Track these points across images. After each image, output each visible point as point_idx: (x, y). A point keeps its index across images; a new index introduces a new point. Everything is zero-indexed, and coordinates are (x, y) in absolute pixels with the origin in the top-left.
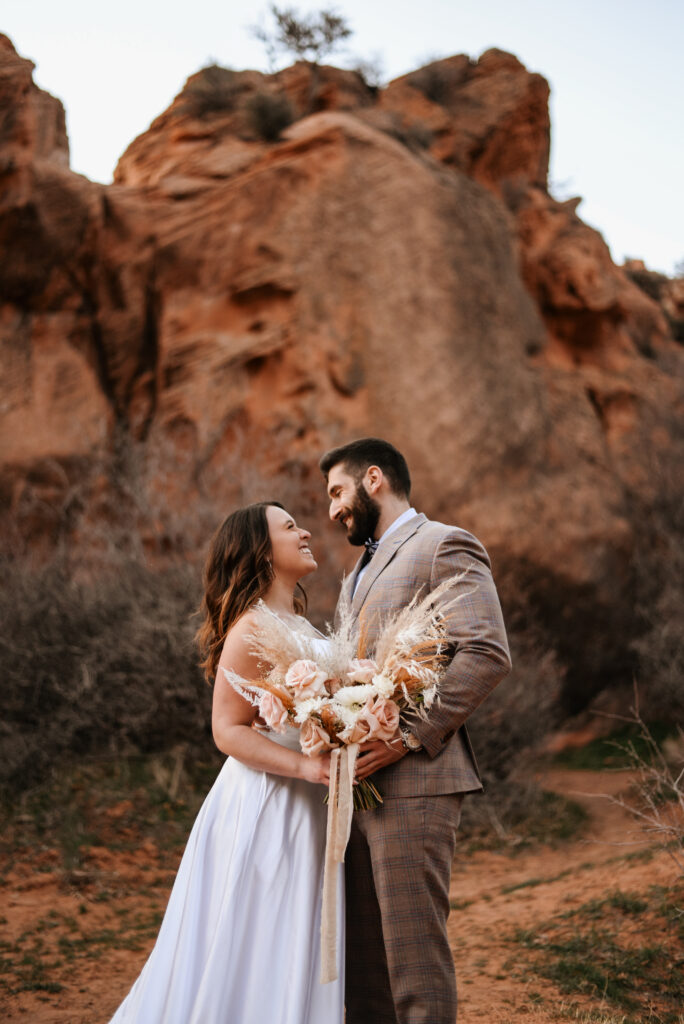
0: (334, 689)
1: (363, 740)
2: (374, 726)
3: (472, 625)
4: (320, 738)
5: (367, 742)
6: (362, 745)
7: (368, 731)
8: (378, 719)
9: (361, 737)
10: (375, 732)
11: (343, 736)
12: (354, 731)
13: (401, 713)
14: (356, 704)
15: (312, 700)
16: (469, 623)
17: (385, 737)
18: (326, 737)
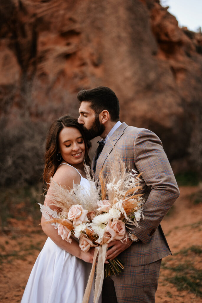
0: (92, 217)
1: (108, 242)
2: (113, 234)
3: (157, 177)
4: (88, 244)
5: (111, 242)
6: (108, 244)
7: (111, 237)
8: (115, 230)
9: (108, 240)
10: (114, 237)
11: (99, 241)
12: (104, 239)
13: (126, 225)
14: (104, 223)
15: (81, 225)
16: (155, 176)
17: (120, 238)
18: (90, 242)
